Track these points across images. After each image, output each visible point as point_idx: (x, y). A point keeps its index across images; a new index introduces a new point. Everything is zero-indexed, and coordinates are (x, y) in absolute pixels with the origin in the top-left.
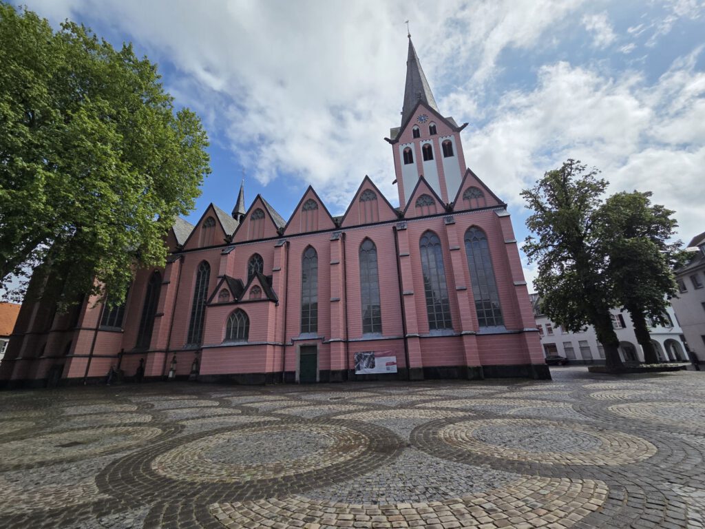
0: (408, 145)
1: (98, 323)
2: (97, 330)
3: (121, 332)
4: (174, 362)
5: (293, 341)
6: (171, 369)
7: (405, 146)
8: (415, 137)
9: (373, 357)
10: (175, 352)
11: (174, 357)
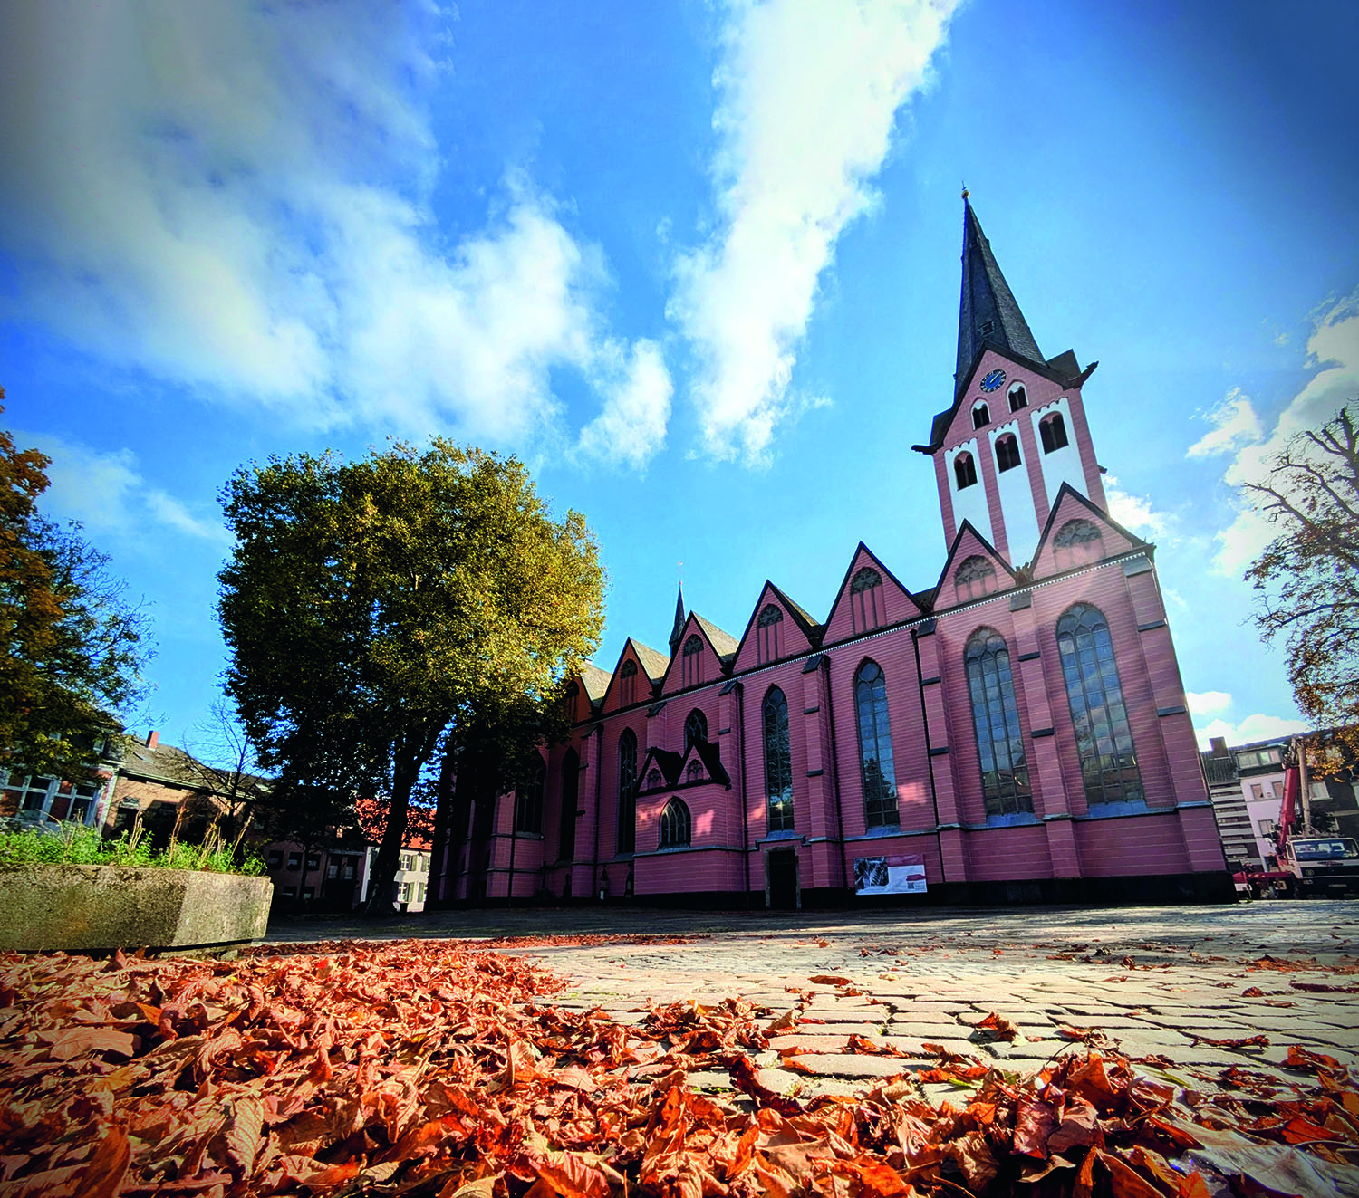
0: (965, 447)
1: (514, 827)
2: (513, 837)
3: (540, 839)
4: (605, 877)
5: (758, 844)
6: (602, 889)
7: (957, 451)
8: (978, 425)
9: (884, 866)
10: (605, 865)
11: (605, 872)
